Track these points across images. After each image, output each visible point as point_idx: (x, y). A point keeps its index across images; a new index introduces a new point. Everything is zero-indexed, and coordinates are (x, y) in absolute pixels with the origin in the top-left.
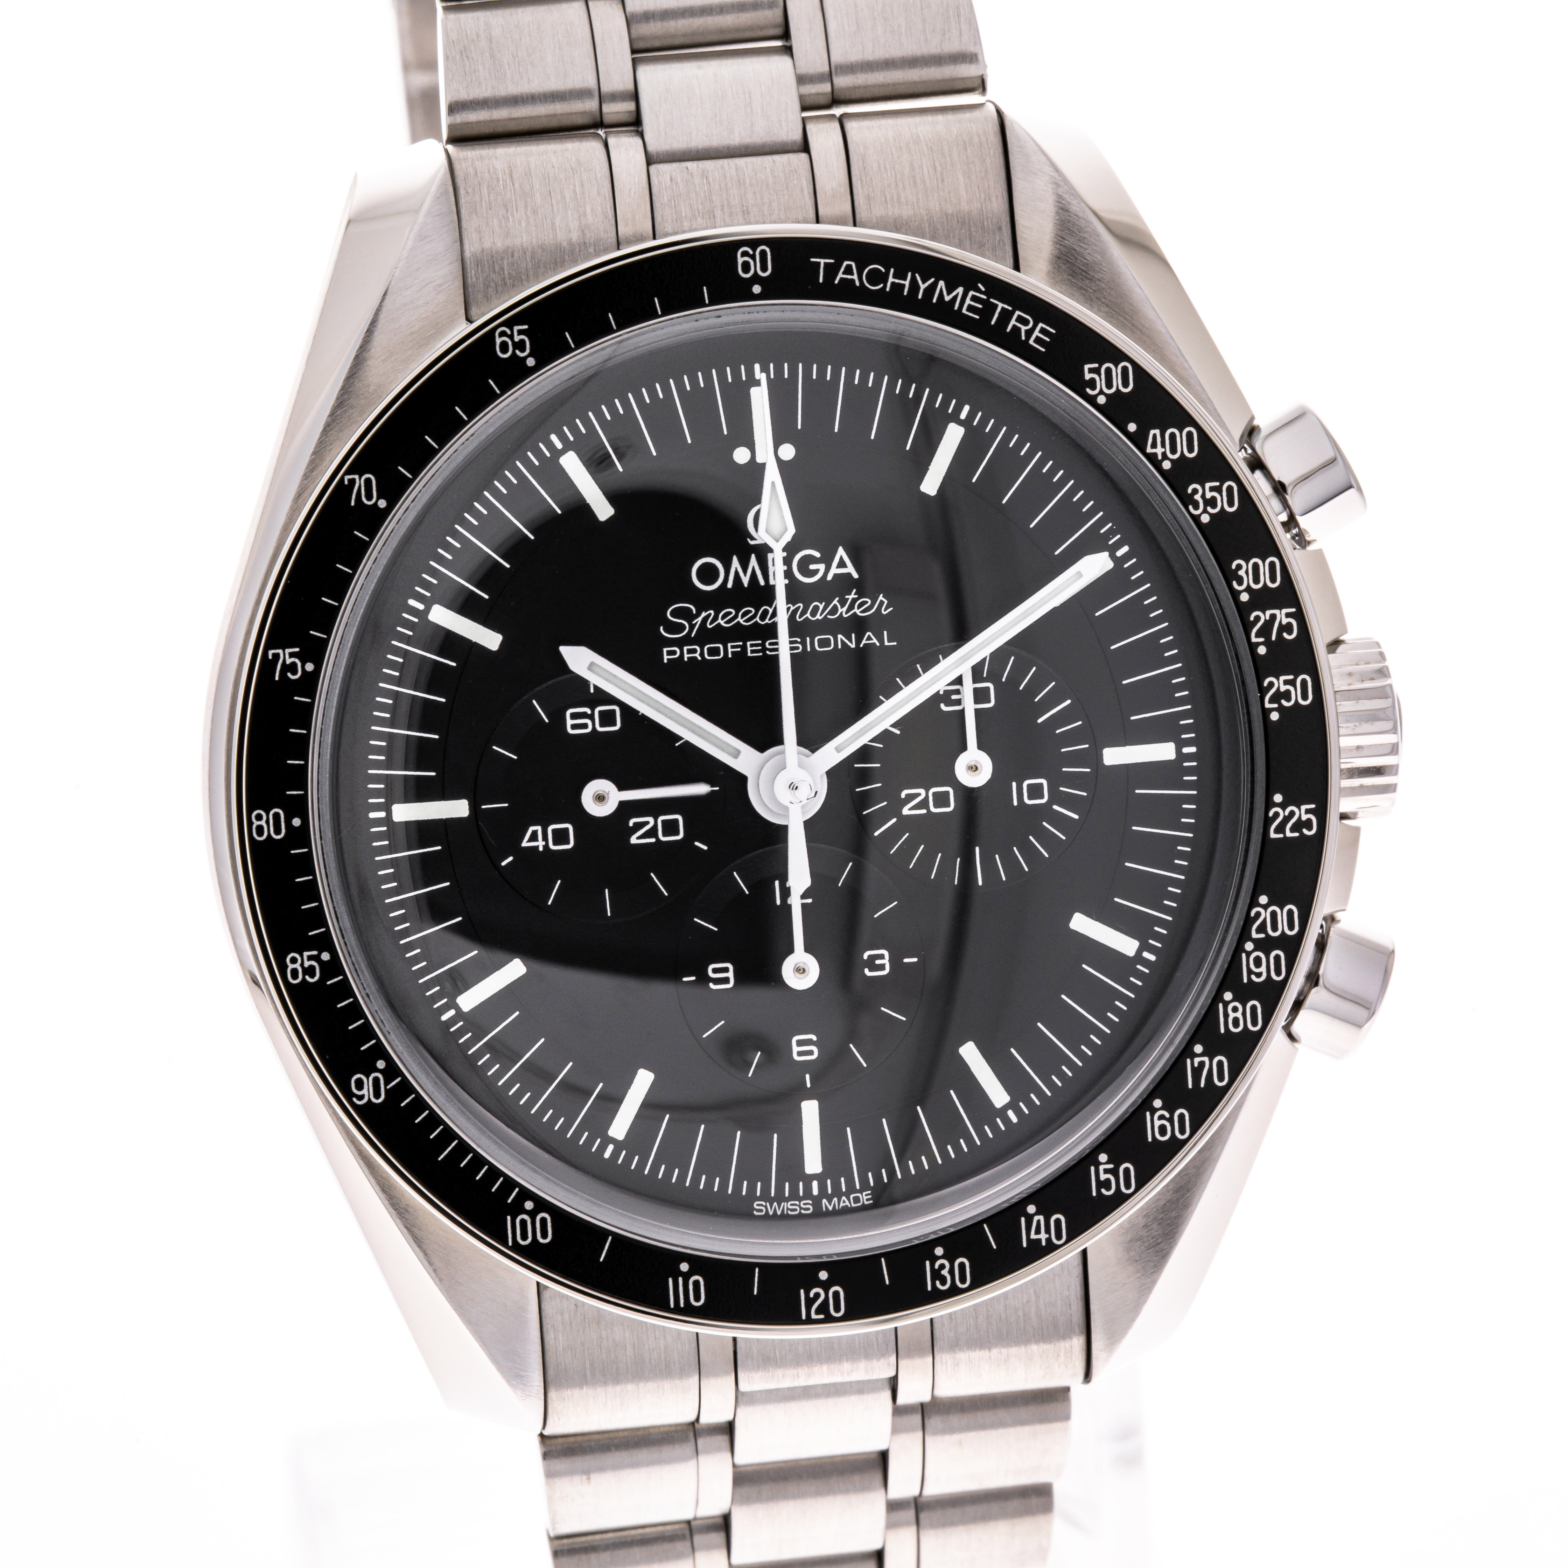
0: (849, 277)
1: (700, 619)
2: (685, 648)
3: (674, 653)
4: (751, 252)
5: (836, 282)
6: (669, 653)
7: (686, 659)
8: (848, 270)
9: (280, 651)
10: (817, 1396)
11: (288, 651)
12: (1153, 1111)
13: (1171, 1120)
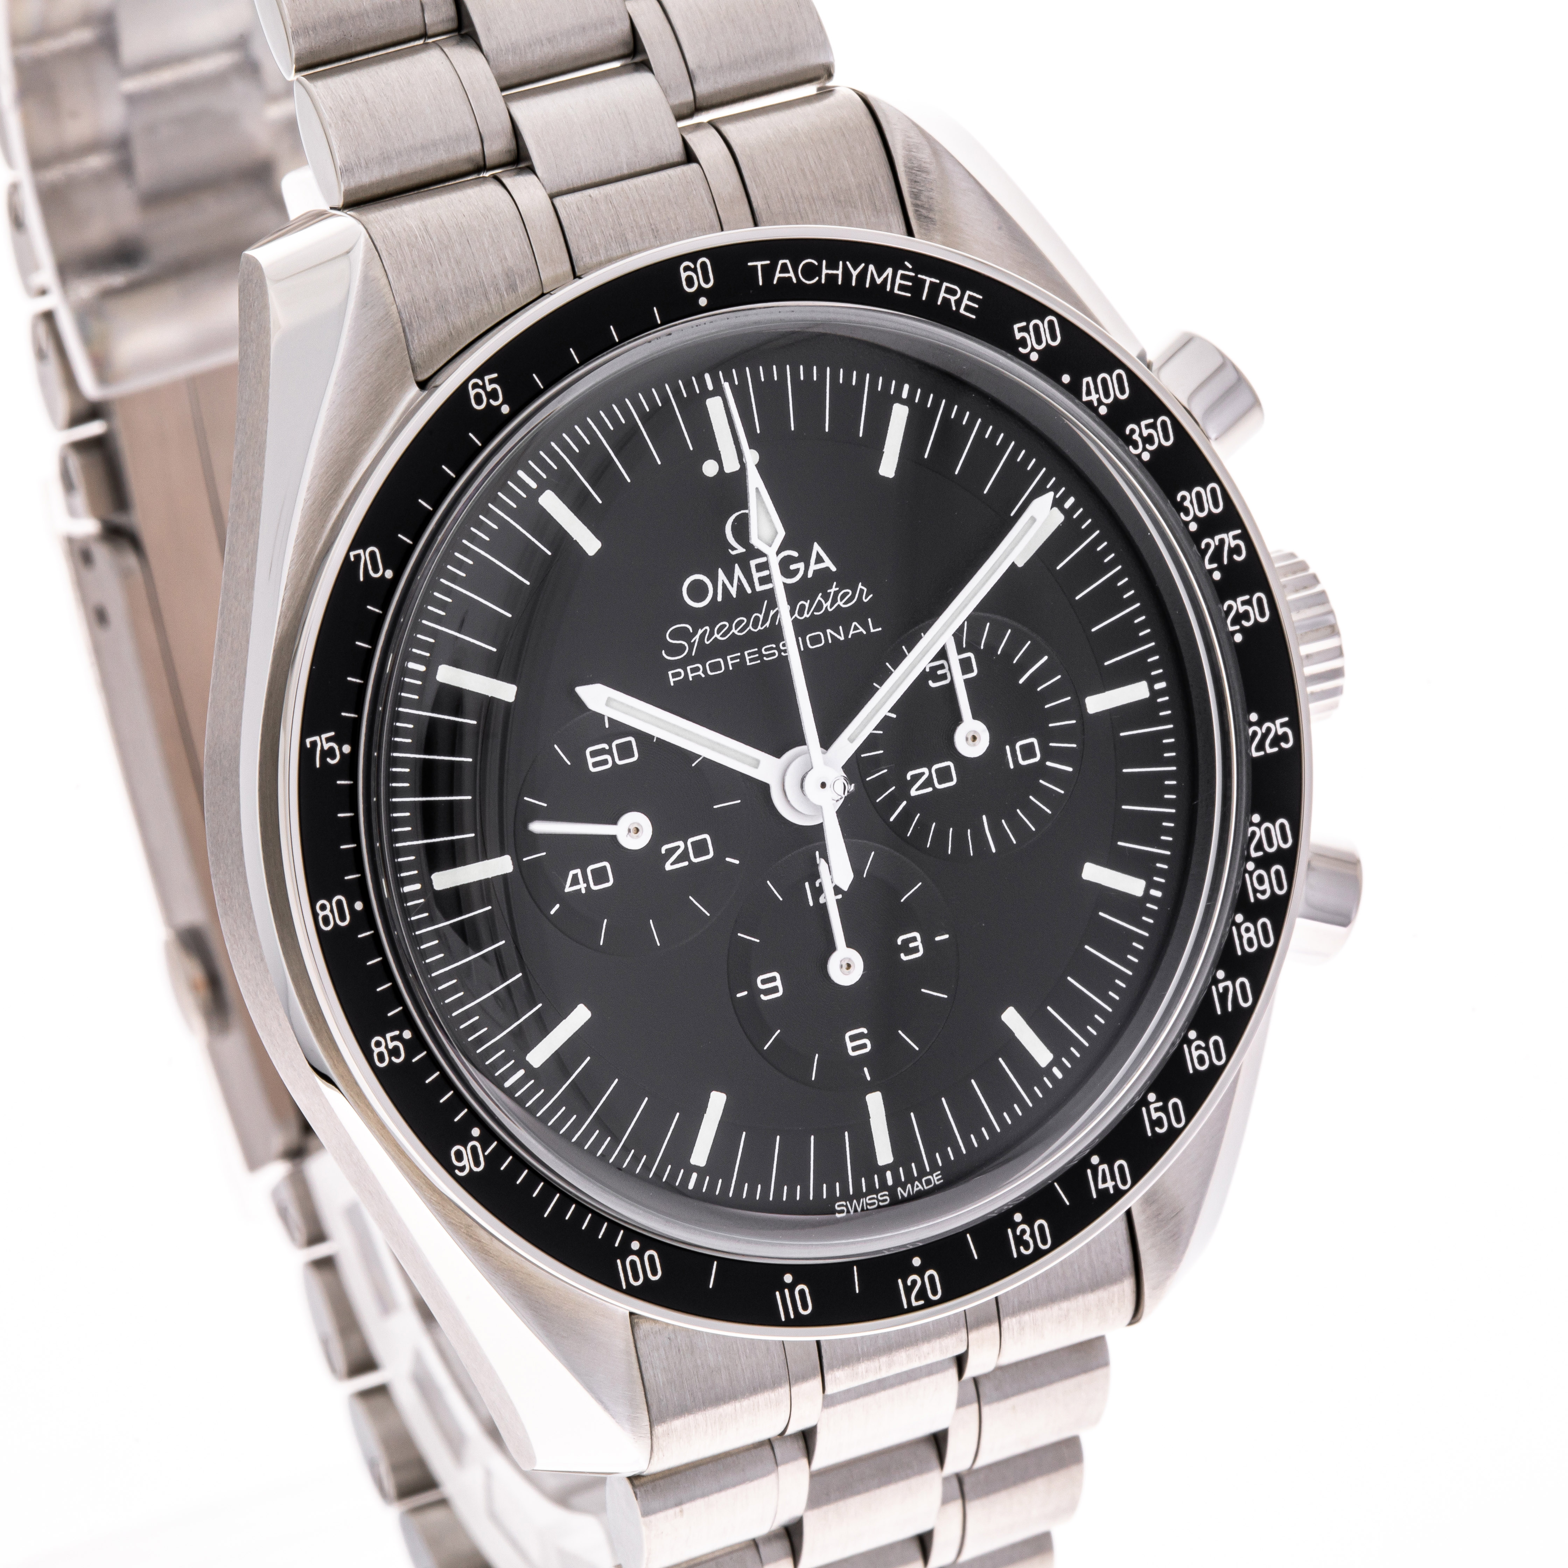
0: (786, 275)
1: (697, 637)
2: (689, 668)
3: (679, 674)
4: (692, 266)
5: (775, 282)
6: (674, 675)
7: (691, 679)
8: (784, 269)
9: (317, 738)
10: (892, 1386)
11: (324, 736)
12: (1190, 1042)
13: (1207, 1049)
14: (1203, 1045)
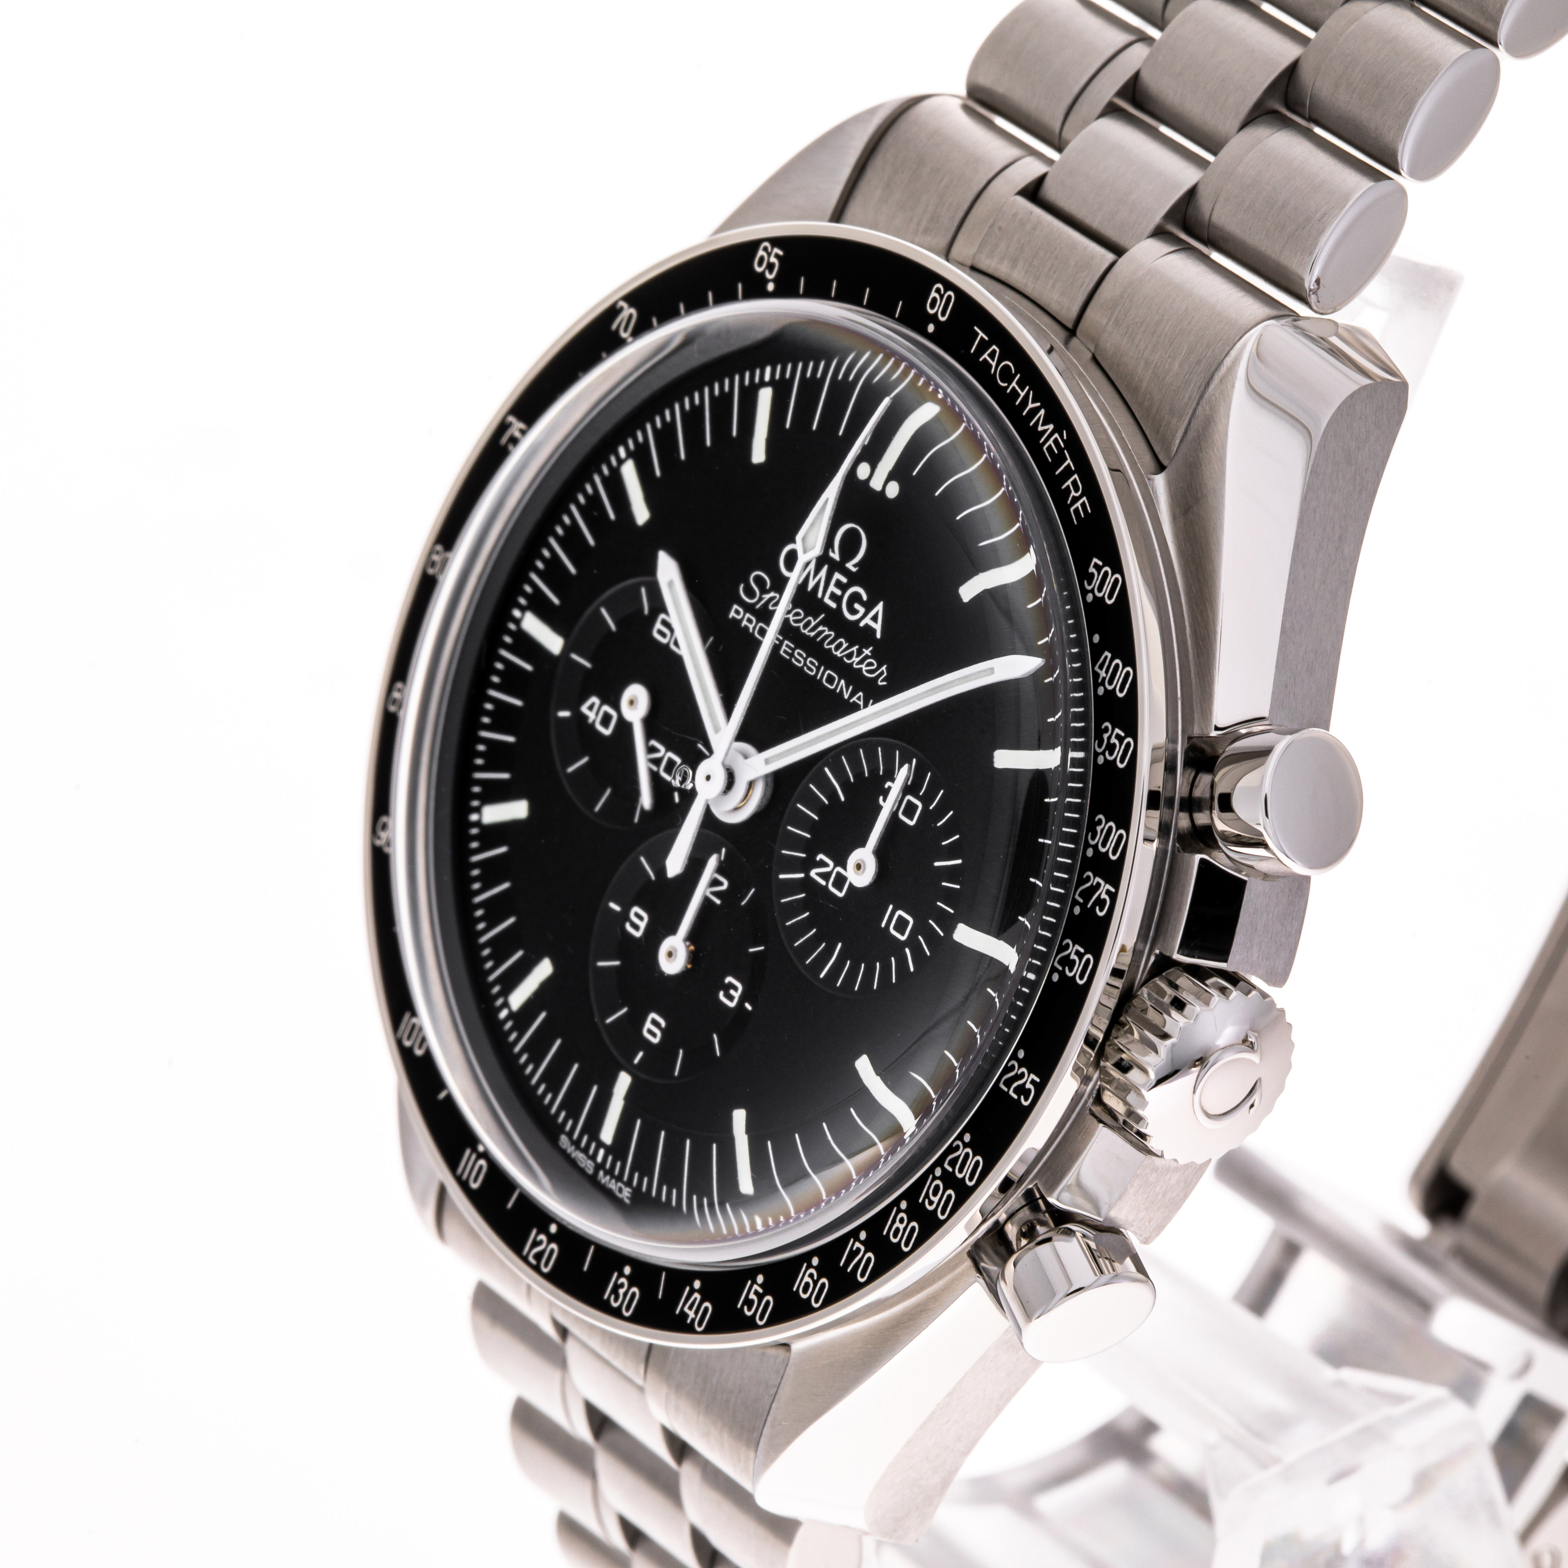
1: (768, 596)
2: (747, 615)
3: (739, 613)
4: (942, 292)
5: (981, 359)
6: (735, 611)
7: (743, 625)
8: (992, 355)
9: (514, 421)
11: (519, 424)
12: (810, 1266)
13: (815, 1283)
14: (815, 1278)
